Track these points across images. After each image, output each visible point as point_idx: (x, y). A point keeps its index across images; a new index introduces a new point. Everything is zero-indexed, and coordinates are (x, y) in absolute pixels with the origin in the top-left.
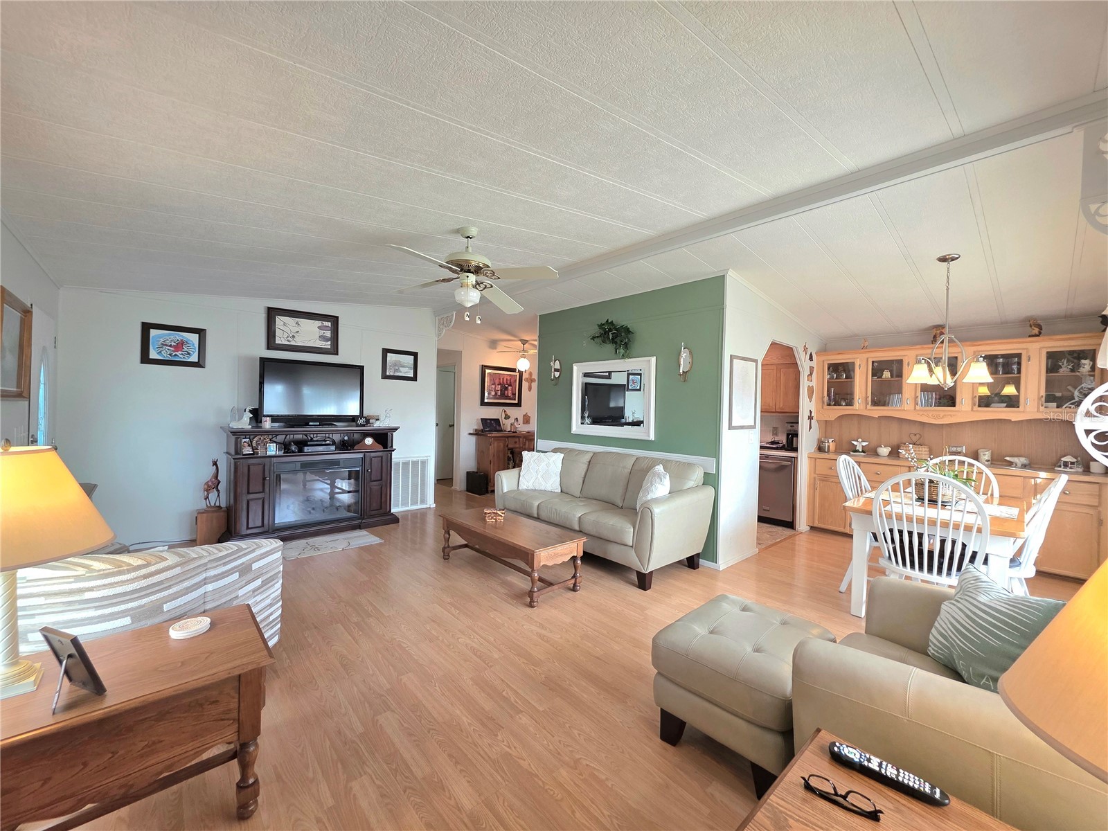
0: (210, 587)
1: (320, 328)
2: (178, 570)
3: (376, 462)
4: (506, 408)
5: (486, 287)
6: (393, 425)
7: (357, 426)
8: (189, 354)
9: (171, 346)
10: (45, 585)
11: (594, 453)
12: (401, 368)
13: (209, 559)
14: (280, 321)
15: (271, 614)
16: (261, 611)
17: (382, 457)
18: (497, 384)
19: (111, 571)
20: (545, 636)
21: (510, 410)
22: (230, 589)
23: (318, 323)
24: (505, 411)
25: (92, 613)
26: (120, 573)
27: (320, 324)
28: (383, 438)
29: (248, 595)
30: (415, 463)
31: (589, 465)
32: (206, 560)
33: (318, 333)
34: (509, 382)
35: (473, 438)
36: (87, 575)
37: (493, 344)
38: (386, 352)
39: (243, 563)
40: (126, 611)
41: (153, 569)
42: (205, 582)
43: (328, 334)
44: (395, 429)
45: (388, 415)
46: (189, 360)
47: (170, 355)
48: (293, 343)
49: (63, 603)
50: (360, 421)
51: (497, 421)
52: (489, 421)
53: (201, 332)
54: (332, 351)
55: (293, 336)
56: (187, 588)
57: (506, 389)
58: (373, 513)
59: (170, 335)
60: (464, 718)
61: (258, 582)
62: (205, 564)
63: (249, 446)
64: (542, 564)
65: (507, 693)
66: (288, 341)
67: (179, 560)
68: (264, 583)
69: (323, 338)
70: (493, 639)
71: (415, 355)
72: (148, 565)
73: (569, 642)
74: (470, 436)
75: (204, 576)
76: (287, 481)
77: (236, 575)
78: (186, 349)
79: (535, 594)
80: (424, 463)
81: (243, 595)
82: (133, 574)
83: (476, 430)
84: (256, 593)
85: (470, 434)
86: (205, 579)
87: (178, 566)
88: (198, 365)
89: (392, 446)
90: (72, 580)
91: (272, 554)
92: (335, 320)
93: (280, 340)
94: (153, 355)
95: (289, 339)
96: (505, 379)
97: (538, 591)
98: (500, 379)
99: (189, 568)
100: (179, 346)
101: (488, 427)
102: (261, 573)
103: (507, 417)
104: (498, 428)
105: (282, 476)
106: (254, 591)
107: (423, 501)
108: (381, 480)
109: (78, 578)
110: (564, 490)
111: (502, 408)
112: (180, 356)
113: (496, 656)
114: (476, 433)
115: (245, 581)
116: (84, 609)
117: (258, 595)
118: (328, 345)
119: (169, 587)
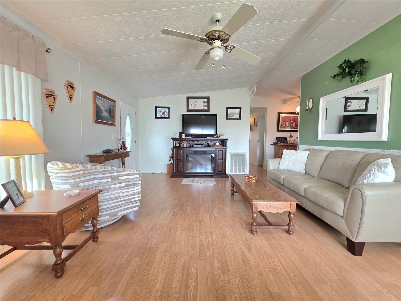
0: (96, 181)
1: (203, 102)
2: (82, 172)
3: (220, 152)
4: (291, 133)
5: (231, 49)
6: (227, 138)
7: (214, 138)
8: (166, 115)
9: (162, 113)
10: (51, 169)
11: (331, 151)
12: (234, 115)
13: (95, 171)
14: (191, 101)
15: (133, 198)
16: (126, 196)
17: (222, 151)
18: (286, 121)
19: (63, 168)
20: (245, 256)
21: (292, 134)
22: (107, 184)
23: (203, 100)
24: (290, 134)
25: (60, 181)
26: (64, 169)
27: (203, 101)
28: (223, 143)
29: (117, 188)
30: (240, 155)
31: (326, 159)
32: (93, 171)
33: (203, 104)
34: (293, 120)
35: (273, 147)
36: (57, 168)
37: (285, 101)
38: (228, 108)
39: (114, 176)
40: (68, 183)
41: (73, 170)
42: (95, 179)
43: (206, 104)
44: (227, 139)
45: (225, 134)
46: (166, 117)
47: (162, 116)
48: (195, 109)
49: (55, 176)
50: (215, 136)
51: (285, 139)
52: (280, 139)
53: (169, 108)
54: (208, 110)
55: (195, 106)
56: (87, 180)
57: (292, 123)
58: (219, 172)
59: (162, 109)
60: (158, 284)
61: (123, 185)
62: (93, 172)
63: (178, 144)
64: (259, 210)
65: (192, 283)
66: (193, 108)
67: (83, 169)
68: (126, 186)
69: (204, 106)
70: (215, 243)
71: (240, 109)
72: (72, 168)
73: (258, 267)
74: (271, 146)
75: (94, 176)
76: (190, 157)
77: (110, 180)
78: (165, 114)
79: (254, 227)
80: (244, 155)
81: (114, 188)
82: (68, 170)
83: (274, 143)
84: (122, 188)
85: (271, 144)
86: (94, 178)
87: (82, 171)
88: (169, 118)
89: (226, 146)
90: (55, 169)
91: (133, 175)
92: (208, 98)
93: (191, 108)
94: (158, 116)
95: (193, 107)
96: (291, 118)
97: (256, 225)
98: (288, 118)
99: (86, 172)
100: (164, 113)
101: (280, 141)
102: (126, 181)
103: (291, 137)
104: (285, 141)
105: (189, 155)
106: (120, 187)
107: (244, 171)
108: (222, 160)
109: (56, 169)
110: (307, 172)
111: (289, 133)
112: (164, 116)
113: (208, 254)
114: (274, 144)
115: (114, 183)
116: (59, 179)
117: (123, 189)
118: (206, 108)
119: (80, 178)
